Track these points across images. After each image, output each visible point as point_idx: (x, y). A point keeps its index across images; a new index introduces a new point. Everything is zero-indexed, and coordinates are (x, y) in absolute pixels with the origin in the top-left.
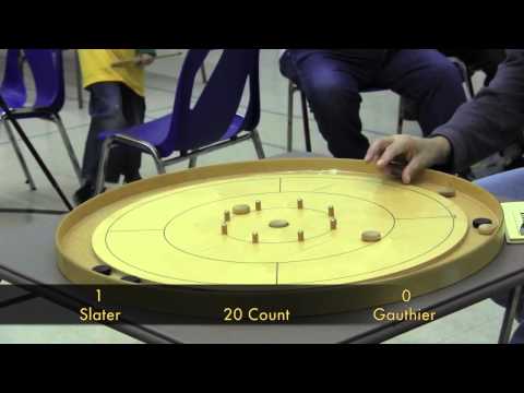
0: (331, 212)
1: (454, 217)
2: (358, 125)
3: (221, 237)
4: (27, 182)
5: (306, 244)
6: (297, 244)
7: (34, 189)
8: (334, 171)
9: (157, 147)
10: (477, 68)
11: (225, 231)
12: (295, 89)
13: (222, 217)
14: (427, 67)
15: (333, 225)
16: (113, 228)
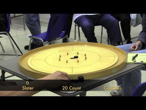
0: (85, 55)
1: (115, 56)
2: (94, 34)
3: (59, 61)
4: (3, 50)
5: (79, 63)
6: (77, 63)
7: (4, 52)
8: (86, 45)
9: (43, 39)
10: (119, 21)
11: (60, 60)
12: (77, 26)
13: (59, 57)
14: (109, 20)
15: (86, 58)
16: (33, 59)
